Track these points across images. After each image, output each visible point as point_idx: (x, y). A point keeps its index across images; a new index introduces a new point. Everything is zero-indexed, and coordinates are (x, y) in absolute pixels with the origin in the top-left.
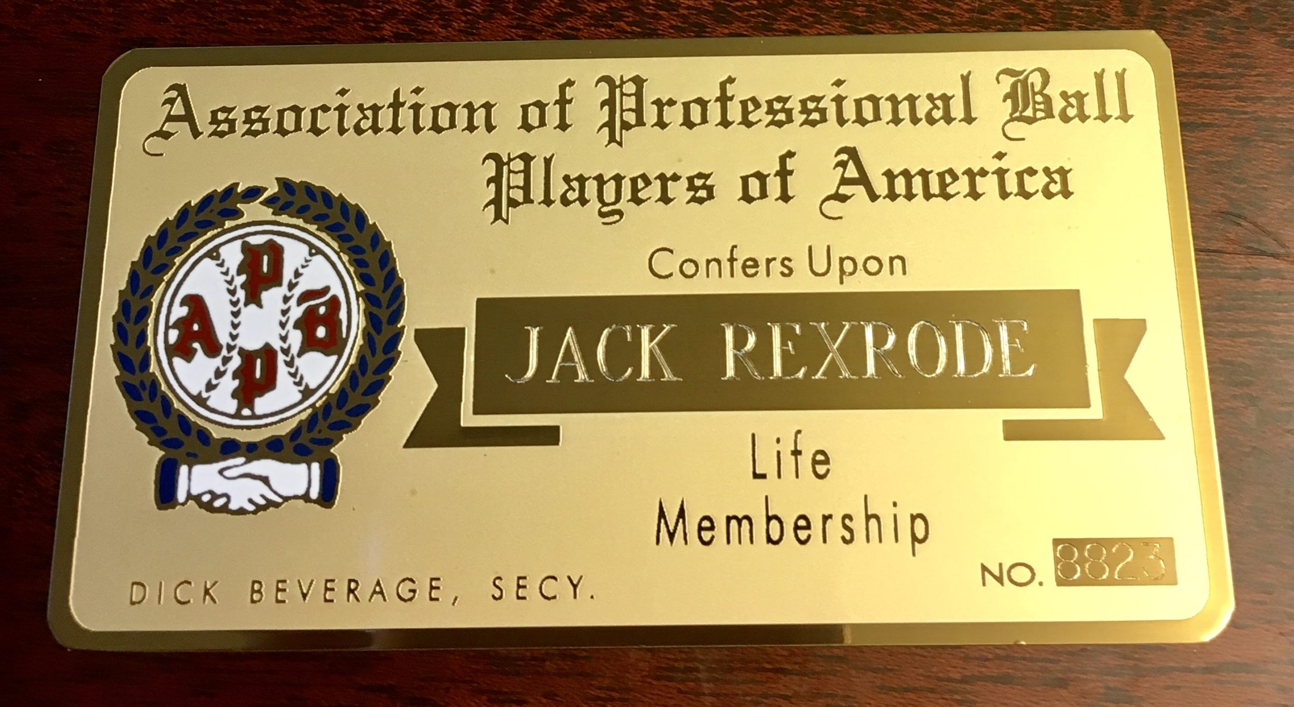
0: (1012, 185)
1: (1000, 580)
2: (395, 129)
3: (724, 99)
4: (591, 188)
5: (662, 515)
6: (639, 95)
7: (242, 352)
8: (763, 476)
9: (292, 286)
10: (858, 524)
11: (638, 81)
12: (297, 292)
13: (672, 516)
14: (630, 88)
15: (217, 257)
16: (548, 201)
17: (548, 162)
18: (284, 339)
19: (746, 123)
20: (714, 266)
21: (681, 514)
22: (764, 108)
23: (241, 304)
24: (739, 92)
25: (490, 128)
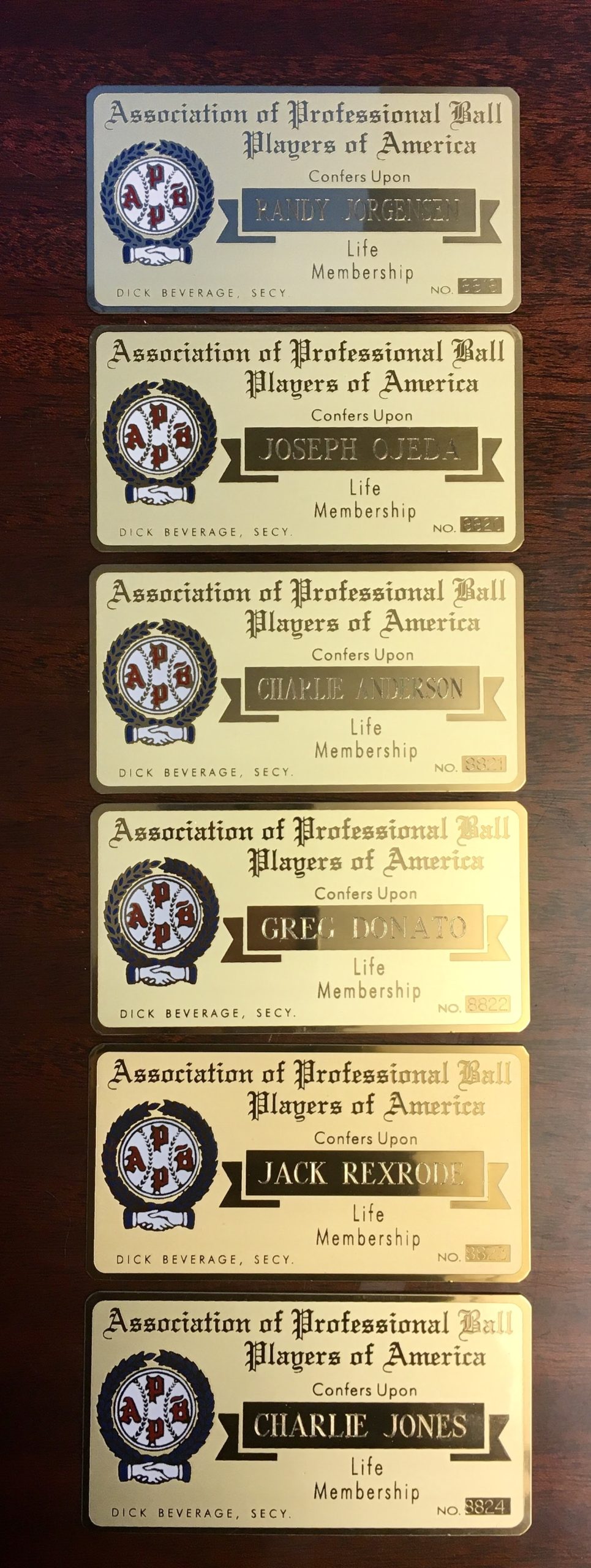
0: (461, 1109)
1: (445, 1259)
2: (212, 1080)
3: (346, 1071)
4: (292, 1106)
5: (319, 1234)
6: (311, 1068)
7: (154, 1170)
8: (358, 1220)
9: (172, 1144)
10: (393, 1239)
11: (312, 1062)
12: (175, 1146)
13: (323, 1234)
14: (308, 1065)
15: (142, 1132)
16: (274, 1112)
17: (274, 1095)
18: (170, 1165)
19: (355, 1081)
20: (341, 1139)
21: (326, 1233)
22: (363, 1075)
23: (152, 1151)
24: (352, 1068)
25: (250, 1081)
